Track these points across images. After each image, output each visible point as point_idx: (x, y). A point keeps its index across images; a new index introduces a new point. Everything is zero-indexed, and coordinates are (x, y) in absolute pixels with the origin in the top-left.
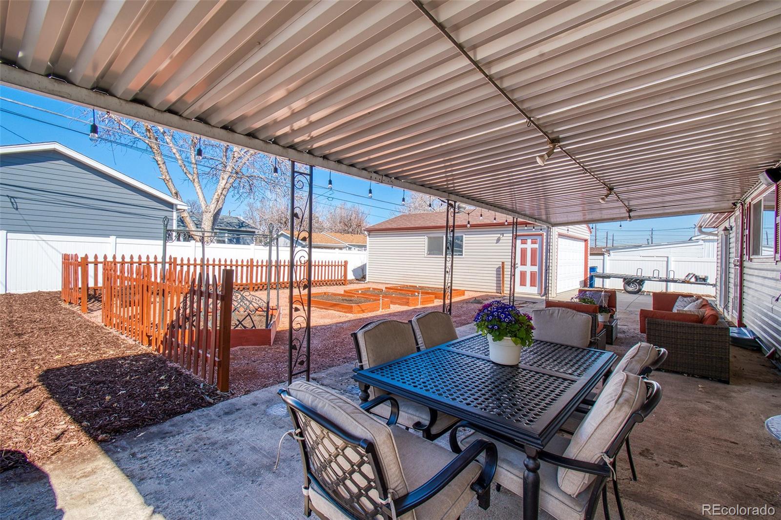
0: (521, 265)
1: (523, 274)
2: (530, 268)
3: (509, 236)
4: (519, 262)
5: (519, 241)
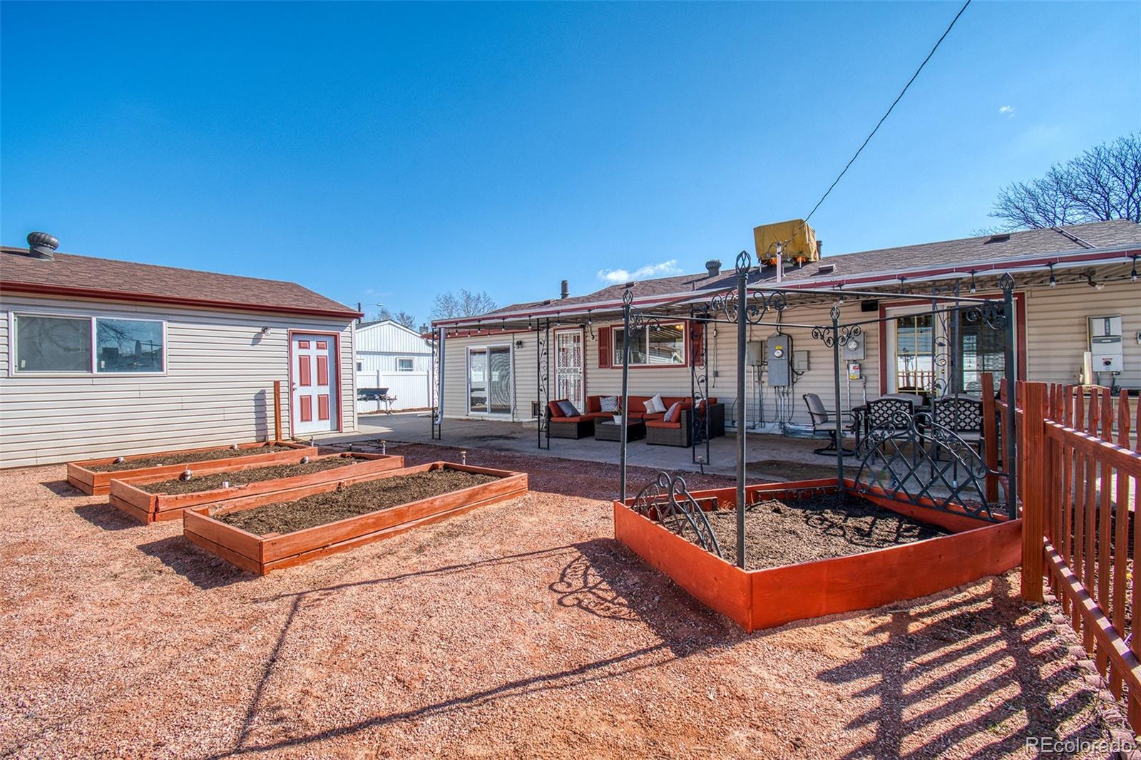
0: (301, 385)
1: (305, 401)
2: (316, 391)
3: (278, 335)
4: (296, 379)
5: (295, 344)
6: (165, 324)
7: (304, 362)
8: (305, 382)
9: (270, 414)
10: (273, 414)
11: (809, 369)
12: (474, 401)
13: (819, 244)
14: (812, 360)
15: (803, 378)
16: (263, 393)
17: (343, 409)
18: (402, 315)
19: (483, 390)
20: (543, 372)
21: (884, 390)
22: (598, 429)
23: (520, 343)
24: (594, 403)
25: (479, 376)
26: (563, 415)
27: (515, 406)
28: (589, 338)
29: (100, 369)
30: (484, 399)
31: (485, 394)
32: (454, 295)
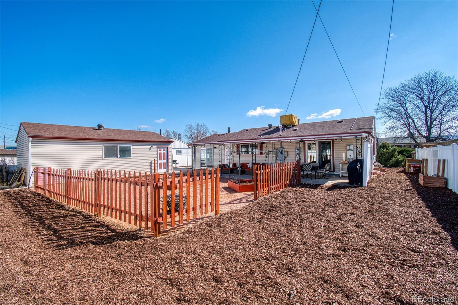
1: (160, 164)
2: (163, 161)
3: (155, 147)
4: (158, 159)
5: (158, 150)
6: (132, 146)
7: (160, 154)
8: (160, 159)
9: (153, 167)
10: (154, 167)
11: (288, 156)
12: (202, 164)
13: (299, 120)
14: (289, 154)
15: (287, 158)
16: (151, 162)
17: (169, 166)
18: (174, 132)
19: (204, 160)
20: (220, 157)
21: (305, 161)
22: (234, 171)
23: (215, 148)
24: (235, 165)
25: (204, 156)
26: (225, 168)
27: (214, 165)
28: (234, 147)
29: (119, 157)
30: (205, 163)
31: (205, 162)
32: (193, 124)
